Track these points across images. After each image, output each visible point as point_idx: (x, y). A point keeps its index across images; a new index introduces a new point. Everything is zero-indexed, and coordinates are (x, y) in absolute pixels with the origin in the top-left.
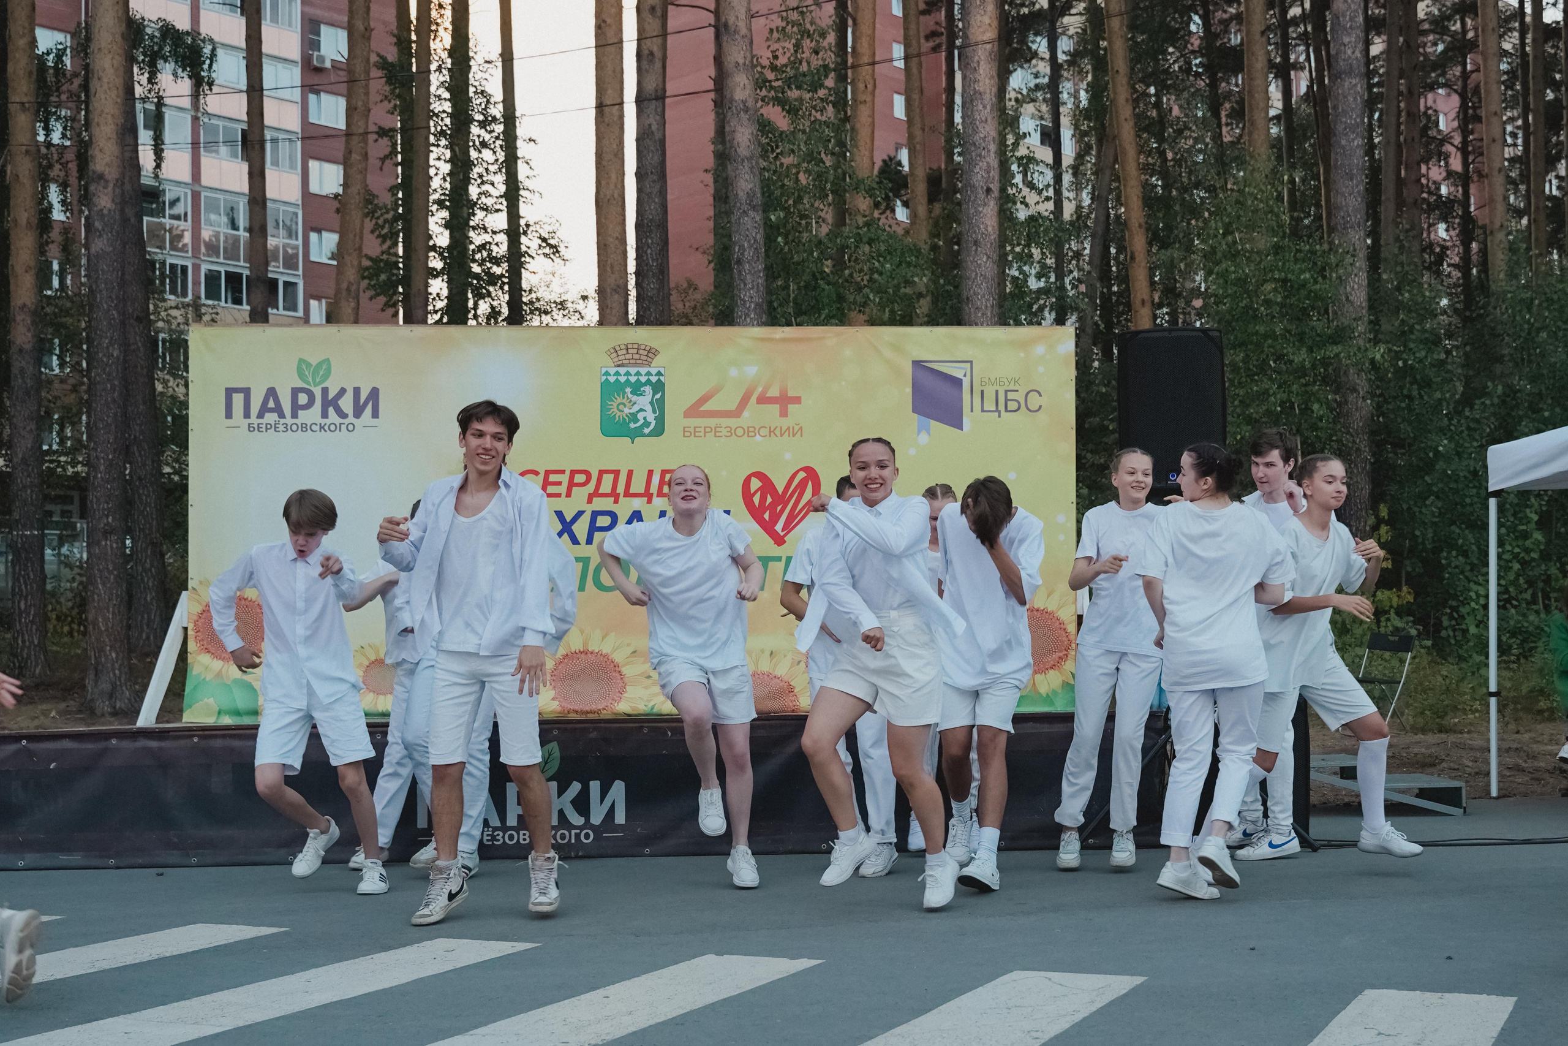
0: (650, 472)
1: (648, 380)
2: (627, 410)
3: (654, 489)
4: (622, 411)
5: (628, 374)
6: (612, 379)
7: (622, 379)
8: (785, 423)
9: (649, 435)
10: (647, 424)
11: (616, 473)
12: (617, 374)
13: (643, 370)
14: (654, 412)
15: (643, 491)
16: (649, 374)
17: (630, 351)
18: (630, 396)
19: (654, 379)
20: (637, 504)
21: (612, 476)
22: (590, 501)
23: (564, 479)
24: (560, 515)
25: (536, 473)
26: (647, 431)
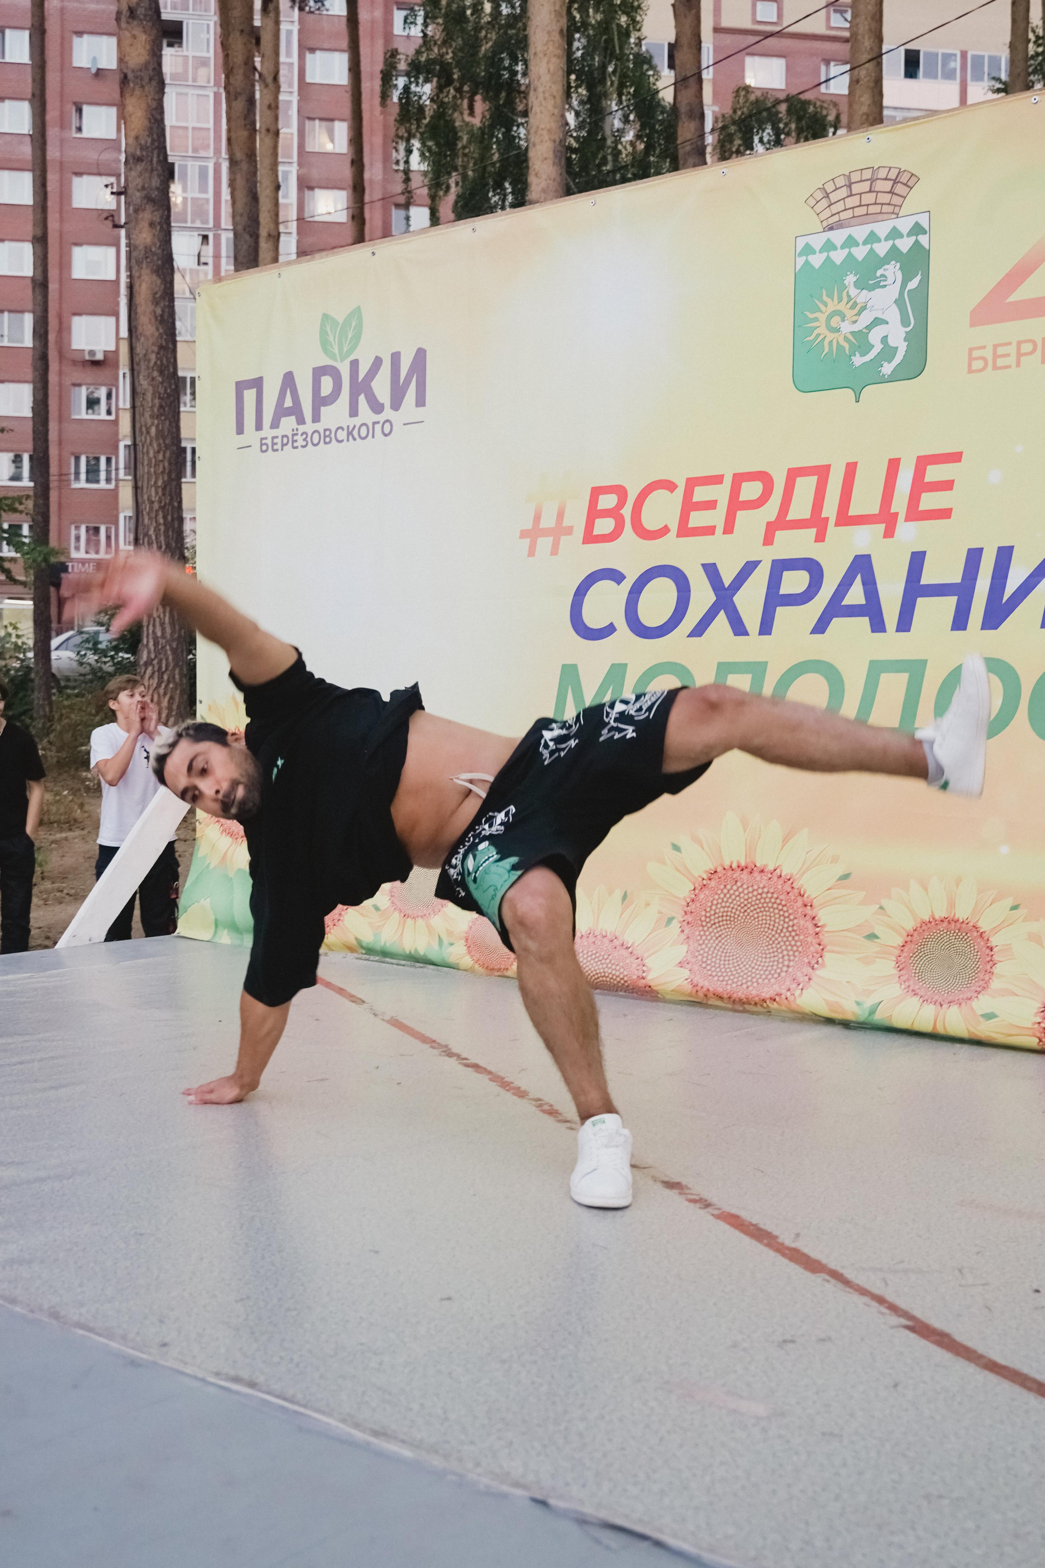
0: (894, 465)
1: (894, 248)
2: (847, 328)
3: (901, 502)
4: (838, 330)
5: (851, 242)
6: (817, 260)
7: (838, 256)
9: (892, 379)
10: (888, 352)
11: (826, 473)
12: (829, 246)
13: (882, 228)
14: (905, 322)
15: (876, 509)
16: (895, 234)
17: (856, 189)
18: (853, 292)
19: (905, 244)
20: (866, 538)
22: (768, 540)
23: (721, 493)
24: (711, 571)
25: (670, 486)
26: (887, 369)
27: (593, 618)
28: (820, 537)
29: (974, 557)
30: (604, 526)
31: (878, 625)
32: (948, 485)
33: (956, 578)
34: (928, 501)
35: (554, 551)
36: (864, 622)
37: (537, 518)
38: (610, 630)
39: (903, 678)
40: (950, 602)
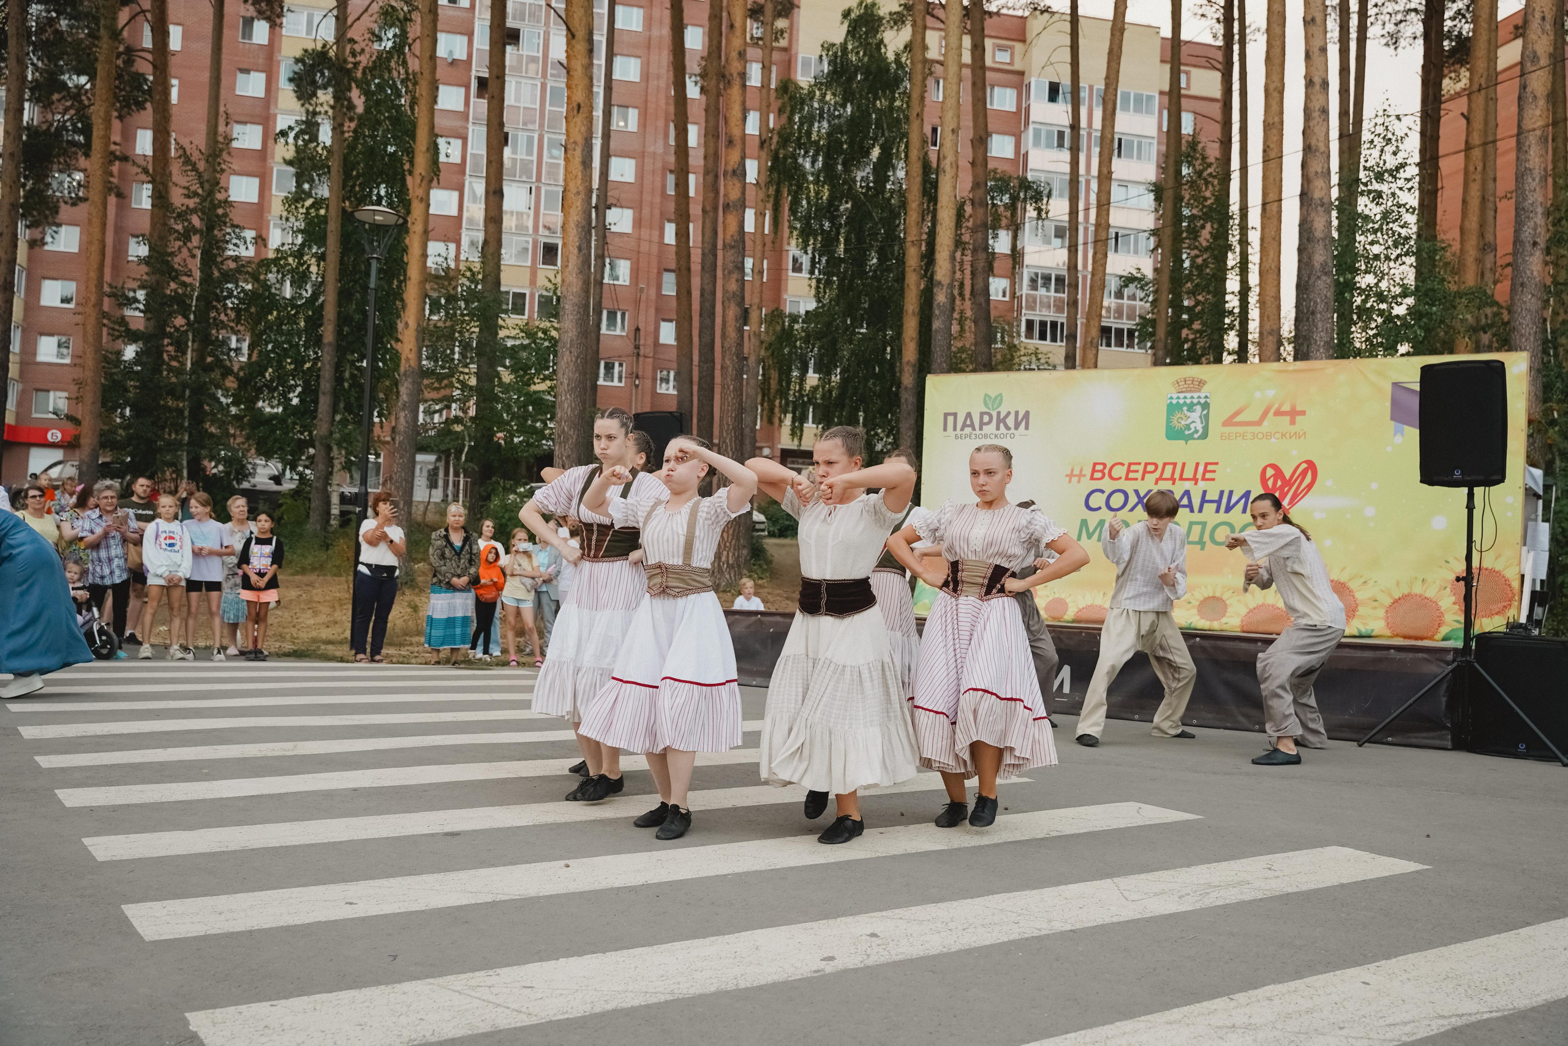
1: (1199, 401)
2: (1183, 422)
3: (1199, 476)
4: (1180, 423)
5: (1185, 397)
6: (1174, 401)
7: (1181, 401)
8: (1293, 429)
9: (1199, 438)
10: (1197, 431)
11: (1175, 464)
12: (1178, 398)
13: (1196, 395)
14: (1202, 423)
15: (1191, 476)
16: (1199, 397)
17: (1187, 382)
18: (1186, 412)
19: (1202, 401)
20: (1188, 485)
21: (1171, 467)
22: (1156, 483)
23: (1141, 468)
24: (1136, 492)
25: (1123, 464)
26: (1196, 436)
27: (1092, 504)
28: (1174, 484)
29: (1222, 492)
30: (1098, 475)
31: (1192, 511)
32: (1214, 471)
33: (1216, 498)
34: (1208, 475)
35: (1079, 481)
36: (1188, 510)
37: (1072, 471)
38: (1100, 508)
39: (1200, 527)
40: (1215, 505)
